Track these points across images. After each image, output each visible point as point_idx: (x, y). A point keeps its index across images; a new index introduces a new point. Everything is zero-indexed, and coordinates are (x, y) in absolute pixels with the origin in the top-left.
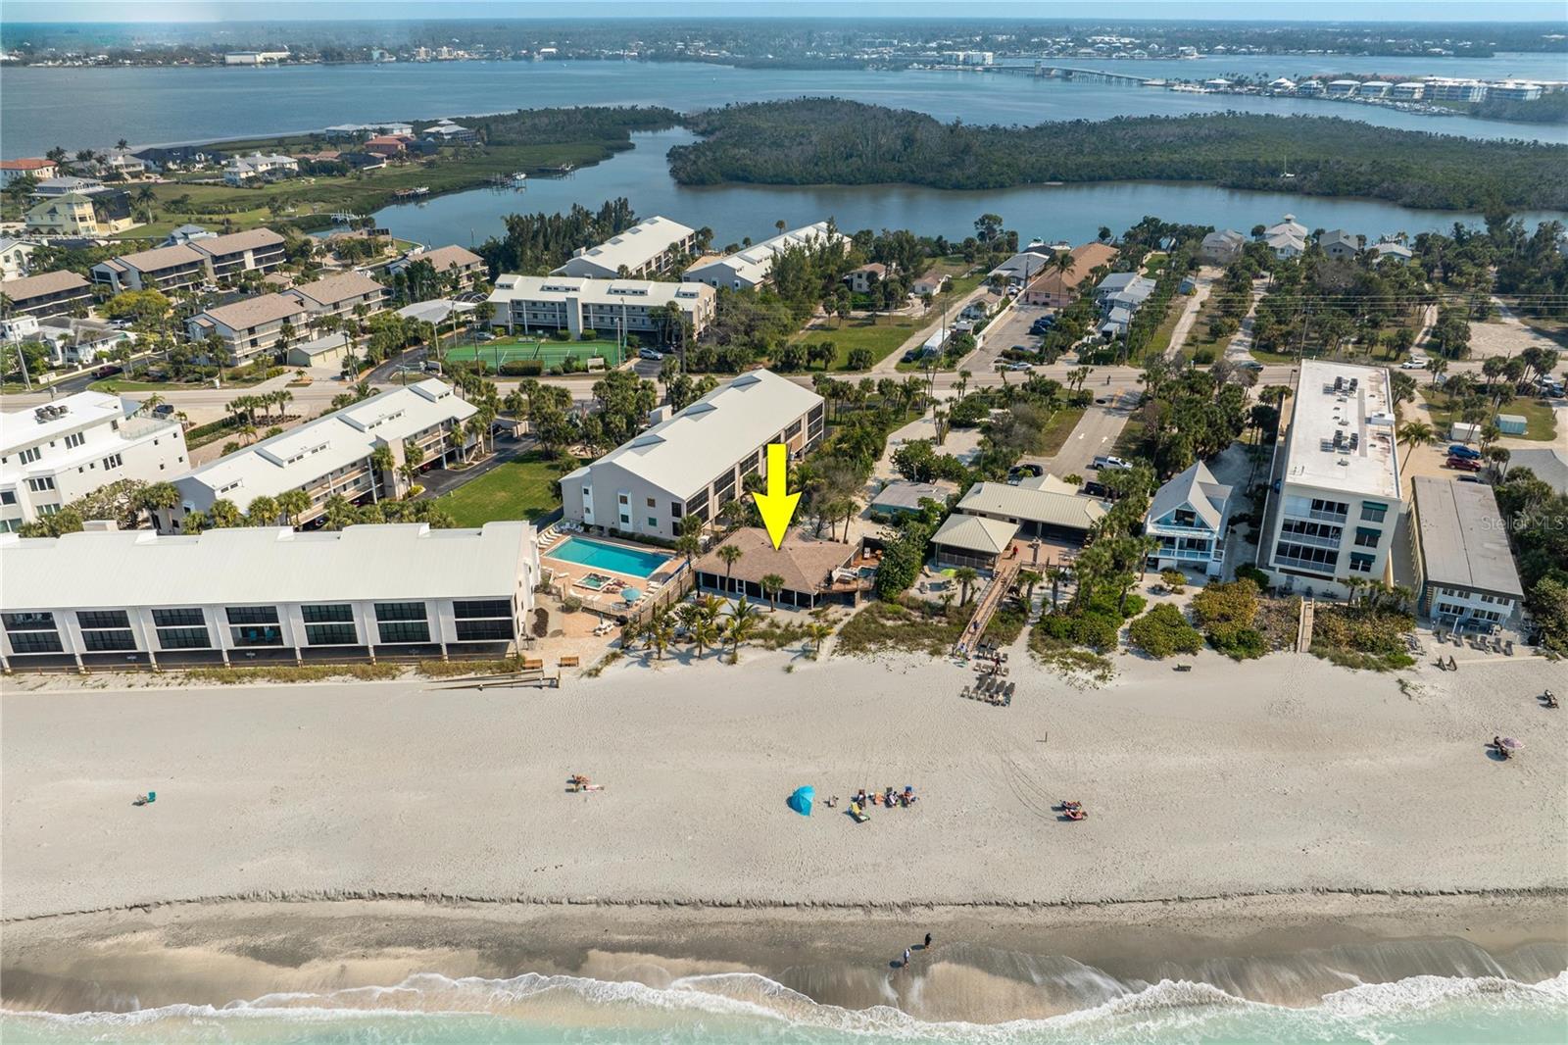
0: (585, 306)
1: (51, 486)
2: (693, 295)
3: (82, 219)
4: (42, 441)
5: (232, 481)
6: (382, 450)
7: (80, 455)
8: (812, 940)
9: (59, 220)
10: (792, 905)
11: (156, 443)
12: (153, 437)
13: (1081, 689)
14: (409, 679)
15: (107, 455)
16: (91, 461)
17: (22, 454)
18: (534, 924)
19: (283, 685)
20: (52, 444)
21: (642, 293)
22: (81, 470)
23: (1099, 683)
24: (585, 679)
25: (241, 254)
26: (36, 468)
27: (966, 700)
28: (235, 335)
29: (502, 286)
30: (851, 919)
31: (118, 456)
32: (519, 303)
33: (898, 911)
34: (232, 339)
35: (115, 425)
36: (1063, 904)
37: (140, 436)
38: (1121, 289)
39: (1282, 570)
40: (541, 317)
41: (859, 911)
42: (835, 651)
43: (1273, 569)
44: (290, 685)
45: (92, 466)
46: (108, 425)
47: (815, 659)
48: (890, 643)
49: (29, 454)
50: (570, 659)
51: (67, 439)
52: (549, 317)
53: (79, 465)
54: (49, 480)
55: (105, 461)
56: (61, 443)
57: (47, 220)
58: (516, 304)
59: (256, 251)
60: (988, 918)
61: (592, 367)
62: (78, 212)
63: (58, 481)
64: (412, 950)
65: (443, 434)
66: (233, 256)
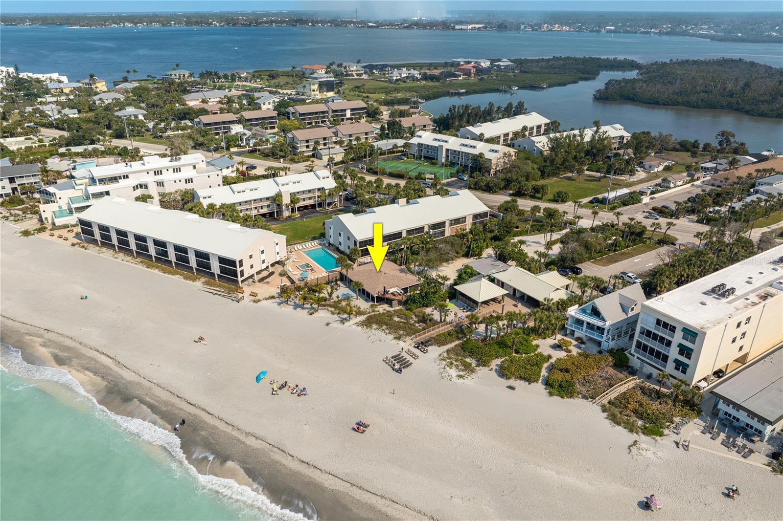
0: (447, 150)
1: (163, 186)
2: (496, 151)
3: (314, 91)
4: (164, 168)
5: (209, 195)
6: (279, 195)
7: (178, 176)
8: (202, 430)
9: (306, 90)
10: (211, 414)
11: (209, 177)
12: (208, 174)
13: (443, 378)
14: (198, 285)
15: (187, 178)
16: (180, 179)
17: (155, 172)
18: (130, 382)
19: (161, 273)
20: (168, 170)
21: (474, 147)
22: (175, 182)
23: (455, 379)
24: (252, 303)
25: (345, 110)
26: (159, 178)
27: (384, 362)
28: (299, 142)
29: (418, 136)
30: (225, 429)
31: (192, 179)
32: (422, 144)
33: (244, 434)
34: (297, 144)
35: (194, 167)
36: (308, 464)
37: (202, 173)
38: (771, 184)
39: (638, 358)
40: (430, 153)
41: (231, 428)
42: (357, 323)
43: (634, 356)
44: (163, 274)
45: (180, 181)
46: (192, 167)
47: (344, 324)
48: (384, 327)
49: (158, 172)
50: (254, 293)
51: (174, 169)
52: (433, 153)
53: (175, 179)
54: (163, 183)
55: (186, 180)
56: (171, 170)
57: (302, 90)
58: (420, 145)
59: (352, 110)
60: (272, 454)
61: (428, 179)
62: (313, 87)
63: (165, 184)
64: (91, 375)
65: (317, 194)
66: (342, 111)
